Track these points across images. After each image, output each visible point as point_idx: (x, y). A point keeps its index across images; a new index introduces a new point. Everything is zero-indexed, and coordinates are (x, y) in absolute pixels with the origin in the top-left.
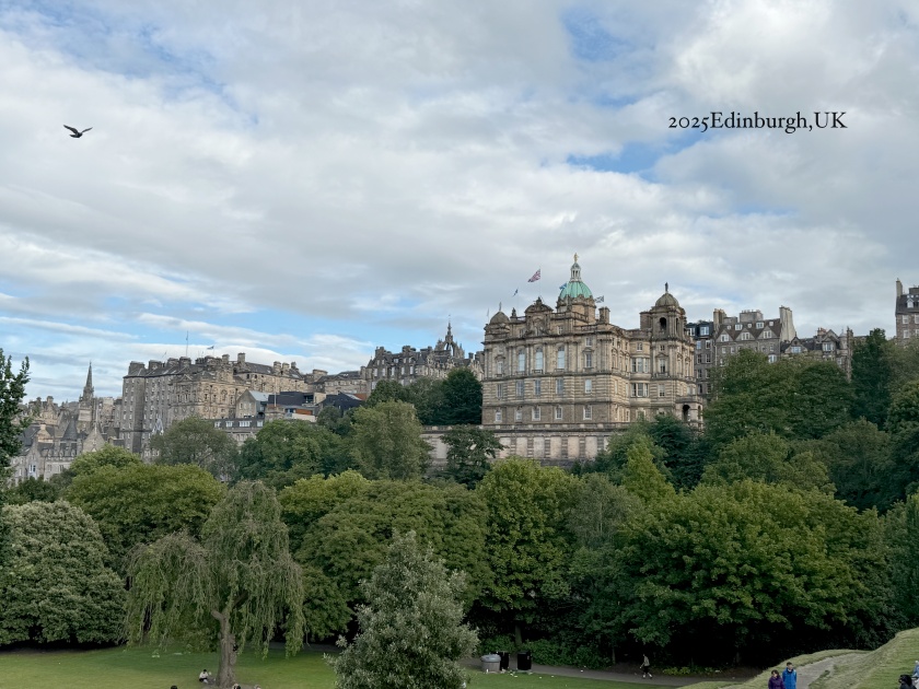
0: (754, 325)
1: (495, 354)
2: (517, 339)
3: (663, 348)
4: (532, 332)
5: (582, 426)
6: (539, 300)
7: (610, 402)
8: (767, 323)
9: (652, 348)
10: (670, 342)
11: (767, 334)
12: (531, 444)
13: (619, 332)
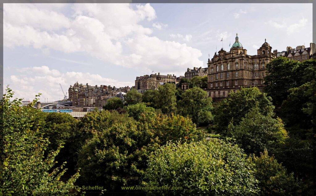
0: (301, 50)
1: (211, 67)
2: (216, 62)
3: (263, 60)
4: (220, 59)
5: (234, 87)
6: (222, 49)
7: (243, 79)
8: (305, 49)
9: (260, 61)
10: (265, 58)
11: (305, 53)
12: (219, 93)
13: (247, 56)
